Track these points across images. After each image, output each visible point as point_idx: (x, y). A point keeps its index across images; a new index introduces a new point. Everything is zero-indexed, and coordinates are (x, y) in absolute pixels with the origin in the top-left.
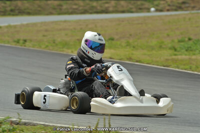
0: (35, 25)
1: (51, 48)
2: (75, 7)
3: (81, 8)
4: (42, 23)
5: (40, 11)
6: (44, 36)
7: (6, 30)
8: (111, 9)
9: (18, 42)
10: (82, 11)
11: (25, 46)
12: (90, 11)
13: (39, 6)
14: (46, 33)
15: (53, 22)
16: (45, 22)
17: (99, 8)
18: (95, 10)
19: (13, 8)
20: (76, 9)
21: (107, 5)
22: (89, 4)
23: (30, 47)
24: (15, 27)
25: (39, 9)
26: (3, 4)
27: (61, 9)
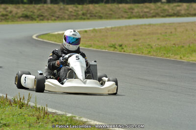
0: (120, 29)
2: (146, 10)
3: (152, 12)
4: (126, 27)
5: (111, 14)
6: (135, 40)
7: (92, 34)
8: (183, 12)
9: (114, 46)
10: (154, 14)
11: (124, 51)
12: (162, 14)
13: (111, 10)
14: (136, 38)
16: (129, 26)
17: (170, 11)
18: (167, 13)
19: (84, 12)
20: (147, 12)
21: (178, 8)
22: (160, 7)
23: (130, 52)
24: (100, 31)
25: (111, 12)
26: (75, 8)
27: (132, 13)
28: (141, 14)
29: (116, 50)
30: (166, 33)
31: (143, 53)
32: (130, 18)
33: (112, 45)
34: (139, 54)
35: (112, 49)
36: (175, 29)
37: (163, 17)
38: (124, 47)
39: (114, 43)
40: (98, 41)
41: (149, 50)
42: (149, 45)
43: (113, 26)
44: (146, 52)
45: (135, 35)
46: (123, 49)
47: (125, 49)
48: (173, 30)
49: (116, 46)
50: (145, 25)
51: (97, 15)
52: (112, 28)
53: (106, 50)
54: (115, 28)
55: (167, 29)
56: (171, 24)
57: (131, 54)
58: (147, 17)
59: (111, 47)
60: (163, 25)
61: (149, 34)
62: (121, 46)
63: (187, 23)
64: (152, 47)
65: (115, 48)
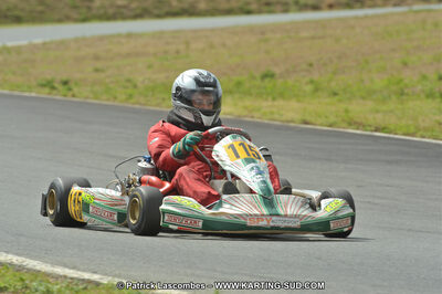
0: (62, 44)
1: (142, 100)
2: (120, 3)
4: (76, 40)
6: (97, 70)
9: (50, 85)
10: (138, 11)
11: (73, 96)
12: (156, 12)
14: (99, 65)
15: (102, 38)
16: (84, 39)
18: (166, 9)
23: (87, 98)
24: (18, 50)
25: (40, 8)
27: (89, 8)
28: (111, 11)
29: (55, 92)
30: (166, 52)
31: (115, 98)
32: (84, 20)
33: (44, 82)
34: (108, 100)
35: (47, 90)
36: (187, 44)
37: (159, 16)
38: (72, 85)
39: (49, 77)
40: (14, 73)
41: (129, 91)
42: (129, 81)
43: (48, 40)
44: (124, 97)
45: (97, 58)
46: (70, 89)
47: (76, 90)
48: (182, 47)
49: (56, 85)
50: (119, 35)
51: (9, 14)
52: (44, 44)
53: (33, 94)
54: (52, 42)
55: (168, 43)
56: (176, 33)
57: (89, 101)
58: (124, 18)
59: (43, 86)
60: (159, 35)
61: (129, 55)
62: (65, 83)
63: (212, 30)
64: (135, 86)
65: (53, 88)
